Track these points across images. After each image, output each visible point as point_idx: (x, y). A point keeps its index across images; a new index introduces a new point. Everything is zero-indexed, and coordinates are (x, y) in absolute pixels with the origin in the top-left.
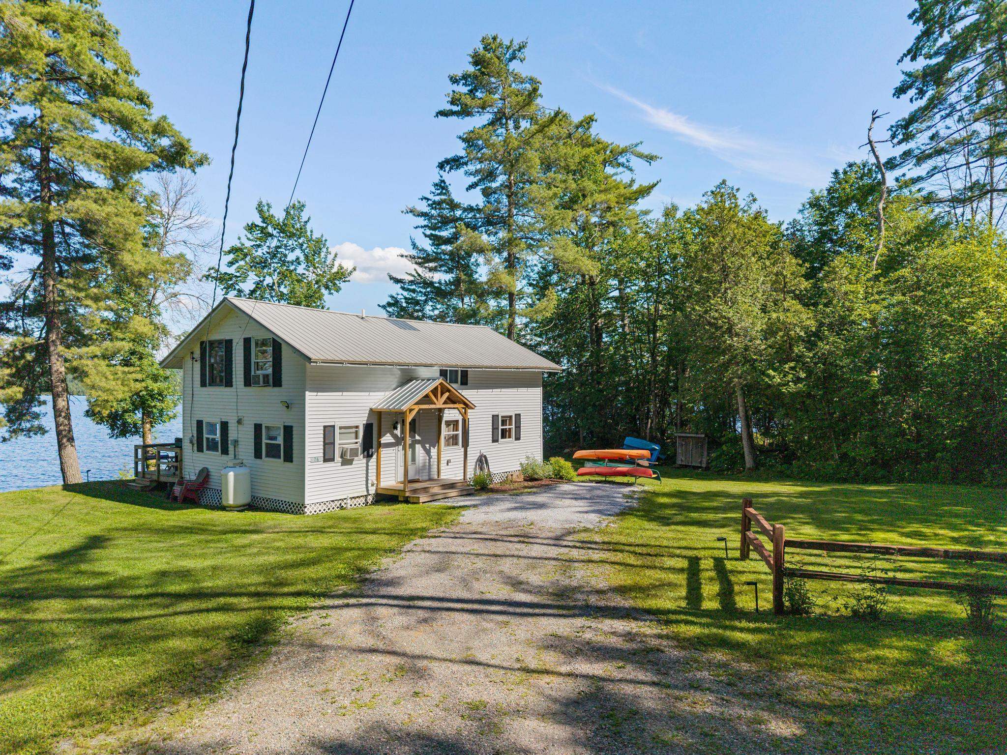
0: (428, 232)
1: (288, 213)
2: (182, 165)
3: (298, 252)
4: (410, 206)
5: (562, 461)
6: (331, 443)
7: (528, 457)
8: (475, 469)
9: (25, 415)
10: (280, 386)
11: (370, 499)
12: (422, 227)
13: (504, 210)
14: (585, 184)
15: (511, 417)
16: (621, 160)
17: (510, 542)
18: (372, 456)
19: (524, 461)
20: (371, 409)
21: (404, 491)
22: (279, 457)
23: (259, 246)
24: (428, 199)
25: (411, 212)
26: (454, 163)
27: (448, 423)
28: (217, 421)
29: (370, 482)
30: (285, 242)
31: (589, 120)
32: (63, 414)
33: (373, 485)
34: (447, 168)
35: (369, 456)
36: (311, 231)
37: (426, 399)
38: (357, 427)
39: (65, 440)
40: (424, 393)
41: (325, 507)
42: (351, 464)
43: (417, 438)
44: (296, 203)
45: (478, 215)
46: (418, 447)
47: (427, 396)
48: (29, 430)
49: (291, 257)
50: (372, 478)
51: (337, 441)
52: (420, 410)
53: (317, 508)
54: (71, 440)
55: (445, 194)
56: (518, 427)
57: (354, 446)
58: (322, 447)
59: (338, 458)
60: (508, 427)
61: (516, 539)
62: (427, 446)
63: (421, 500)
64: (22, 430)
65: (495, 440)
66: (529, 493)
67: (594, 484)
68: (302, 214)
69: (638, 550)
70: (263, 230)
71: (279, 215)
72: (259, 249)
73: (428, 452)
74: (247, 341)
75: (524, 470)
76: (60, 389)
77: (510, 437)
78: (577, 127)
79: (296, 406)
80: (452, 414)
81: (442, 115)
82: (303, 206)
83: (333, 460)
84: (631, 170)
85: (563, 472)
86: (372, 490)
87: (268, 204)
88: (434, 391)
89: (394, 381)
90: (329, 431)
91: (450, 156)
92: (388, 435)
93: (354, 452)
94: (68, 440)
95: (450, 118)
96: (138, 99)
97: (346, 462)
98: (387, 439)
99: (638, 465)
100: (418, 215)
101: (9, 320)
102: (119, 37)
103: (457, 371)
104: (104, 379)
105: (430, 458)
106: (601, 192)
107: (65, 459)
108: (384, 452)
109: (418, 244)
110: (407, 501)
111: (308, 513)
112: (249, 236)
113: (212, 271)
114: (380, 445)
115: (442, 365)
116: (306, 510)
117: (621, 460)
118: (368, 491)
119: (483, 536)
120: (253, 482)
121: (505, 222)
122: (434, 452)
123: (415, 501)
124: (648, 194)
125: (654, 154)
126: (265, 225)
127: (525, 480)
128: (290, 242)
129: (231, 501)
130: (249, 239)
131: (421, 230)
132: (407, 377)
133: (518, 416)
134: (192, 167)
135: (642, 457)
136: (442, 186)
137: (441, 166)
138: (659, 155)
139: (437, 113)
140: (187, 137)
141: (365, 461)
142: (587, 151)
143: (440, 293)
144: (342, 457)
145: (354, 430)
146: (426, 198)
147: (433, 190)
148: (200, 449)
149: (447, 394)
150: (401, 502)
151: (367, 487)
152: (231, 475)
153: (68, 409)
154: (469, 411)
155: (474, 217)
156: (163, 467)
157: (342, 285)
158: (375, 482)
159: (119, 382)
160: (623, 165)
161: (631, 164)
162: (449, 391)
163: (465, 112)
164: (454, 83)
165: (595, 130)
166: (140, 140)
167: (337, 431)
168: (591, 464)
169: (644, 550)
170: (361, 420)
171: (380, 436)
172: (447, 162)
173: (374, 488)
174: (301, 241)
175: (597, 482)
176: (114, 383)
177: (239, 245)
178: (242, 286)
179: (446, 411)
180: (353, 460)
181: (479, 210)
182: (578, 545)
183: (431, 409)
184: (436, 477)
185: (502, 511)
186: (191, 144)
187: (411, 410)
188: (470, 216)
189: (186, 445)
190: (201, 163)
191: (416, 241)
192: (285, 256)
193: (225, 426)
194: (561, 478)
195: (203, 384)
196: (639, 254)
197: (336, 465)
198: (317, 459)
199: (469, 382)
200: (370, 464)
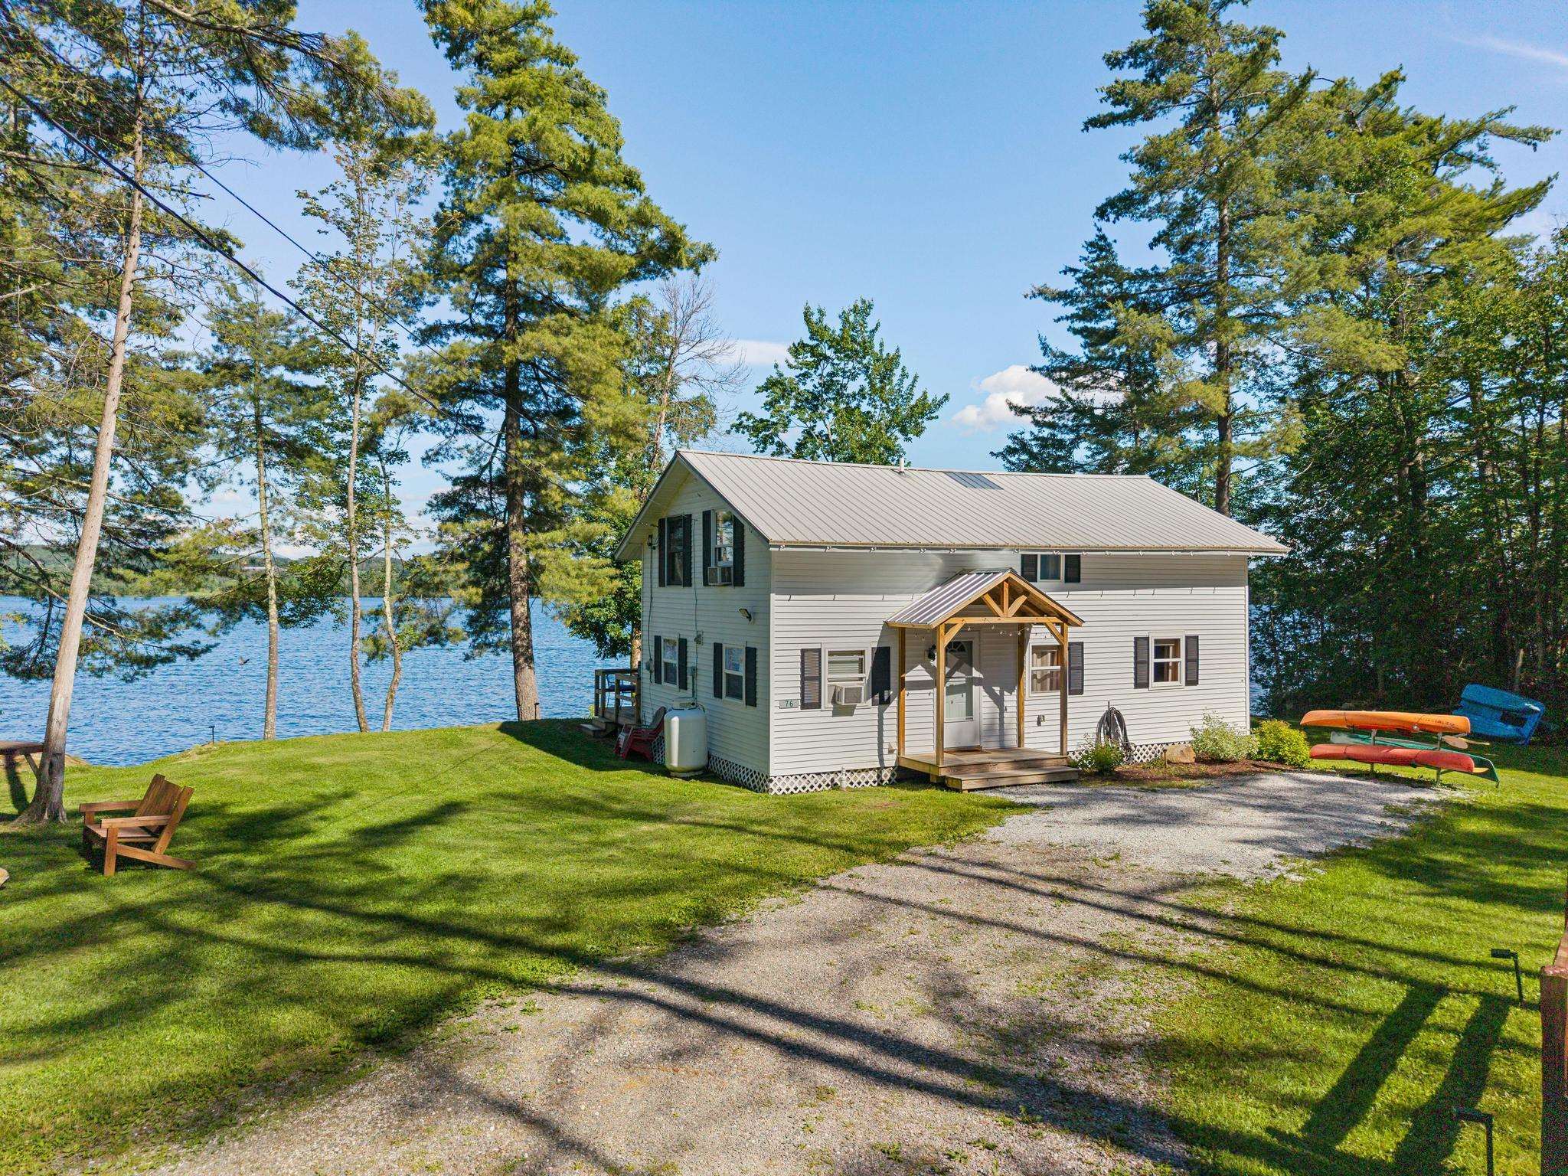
0: (1078, 325)
1: (846, 321)
2: (679, 266)
3: (862, 381)
4: (1039, 285)
5: (1284, 728)
6: (812, 679)
7: (1208, 719)
8: (1098, 734)
9: (490, 625)
10: (743, 584)
11: (886, 774)
12: (1067, 318)
13: (1210, 270)
14: (1372, 201)
15: (1177, 641)
16: (1465, 148)
17: (1034, 892)
18: (888, 702)
19: (1199, 725)
20: (886, 623)
21: (936, 766)
22: (740, 697)
23: (805, 375)
24: (1075, 271)
25: (1040, 294)
26: (1121, 205)
27: (1040, 651)
28: (675, 637)
29: (885, 746)
30: (842, 366)
31: (1390, 82)
32: (521, 624)
33: (891, 752)
34: (1112, 217)
35: (884, 702)
36: (882, 345)
37: (978, 606)
38: (862, 653)
39: (521, 660)
40: (974, 596)
41: (804, 783)
42: (852, 714)
43: (976, 674)
44: (860, 304)
45: (1160, 286)
46: (978, 691)
47: (980, 601)
48: (497, 646)
49: (853, 387)
50: (890, 739)
51: (826, 675)
52: (966, 626)
53: (791, 784)
54: (530, 659)
55: (1105, 258)
56: (1193, 661)
57: (855, 684)
58: (799, 684)
59: (826, 703)
60: (1171, 660)
61: (1048, 887)
62: (997, 689)
63: (965, 786)
64: (489, 645)
65: (1140, 683)
66: (1182, 789)
67: (1338, 779)
68: (868, 319)
69: (1301, 945)
70: (813, 350)
71: (834, 325)
72: (808, 381)
73: (999, 701)
74: (707, 515)
75: (1196, 744)
76: (519, 590)
77: (1175, 679)
78: (1367, 102)
79: (757, 615)
80: (1040, 635)
81: (1094, 126)
82: (870, 307)
83: (818, 705)
84: (1491, 165)
85: (1286, 750)
86: (890, 761)
87: (820, 311)
88: (996, 594)
89: (931, 576)
90: (810, 659)
91: (1114, 193)
92: (920, 667)
93: (854, 695)
94: (526, 660)
95: (1111, 128)
96: (625, 182)
97: (842, 710)
98: (917, 673)
99: (1444, 744)
100: (1054, 299)
101: (479, 498)
102: (608, 100)
103: (1058, 557)
104: (564, 577)
105: (1002, 710)
106: (1415, 214)
107: (521, 687)
108: (911, 697)
109: (1053, 346)
110: (942, 784)
111: (775, 790)
112: (792, 361)
113: (744, 418)
114: (902, 684)
115: (1026, 548)
116: (771, 785)
117: (1405, 732)
118: (881, 761)
119: (994, 874)
120: (711, 733)
121: (1209, 291)
122: (1010, 700)
123: (955, 785)
124: (1533, 206)
125: (1543, 124)
126: (815, 343)
127: (1198, 760)
128: (850, 365)
129: (675, 764)
130: (790, 366)
131: (1067, 324)
132: (955, 567)
133: (1193, 641)
134: (694, 266)
135: (1454, 732)
136: (1101, 246)
137: (1101, 213)
138: (1553, 126)
139: (1086, 124)
140: (680, 223)
141: (876, 709)
142: (1388, 141)
143: (1104, 426)
144: (834, 701)
145: (856, 658)
146: (1071, 270)
147: (1086, 254)
148: (658, 681)
149: (1023, 598)
150: (934, 784)
151: (881, 755)
152: (676, 720)
153: (528, 617)
154: (1070, 629)
155: (1153, 288)
156: (625, 704)
157: (926, 423)
158: (895, 747)
159: (585, 581)
160: (1470, 158)
161: (1490, 153)
162: (1026, 593)
163: (1141, 111)
164: (1114, 66)
165: (1403, 100)
166: (628, 238)
167: (825, 658)
168: (1343, 738)
169: (1316, 947)
170: (869, 642)
171: (903, 670)
172: (1111, 203)
173: (894, 756)
174: (865, 362)
175: (1349, 774)
176: (577, 582)
177: (776, 376)
178: (783, 437)
179: (1035, 629)
180: (854, 707)
181: (1160, 277)
182: (1176, 916)
183: (990, 625)
184: (1015, 744)
185: (1088, 822)
186: (686, 232)
187: (948, 627)
188: (1144, 288)
189: (645, 674)
190: (704, 259)
191: (1048, 342)
192: (844, 386)
193: (683, 643)
194: (1281, 760)
195: (661, 584)
196: (1500, 321)
197: (823, 715)
198: (789, 704)
199: (1082, 576)
200: (885, 716)
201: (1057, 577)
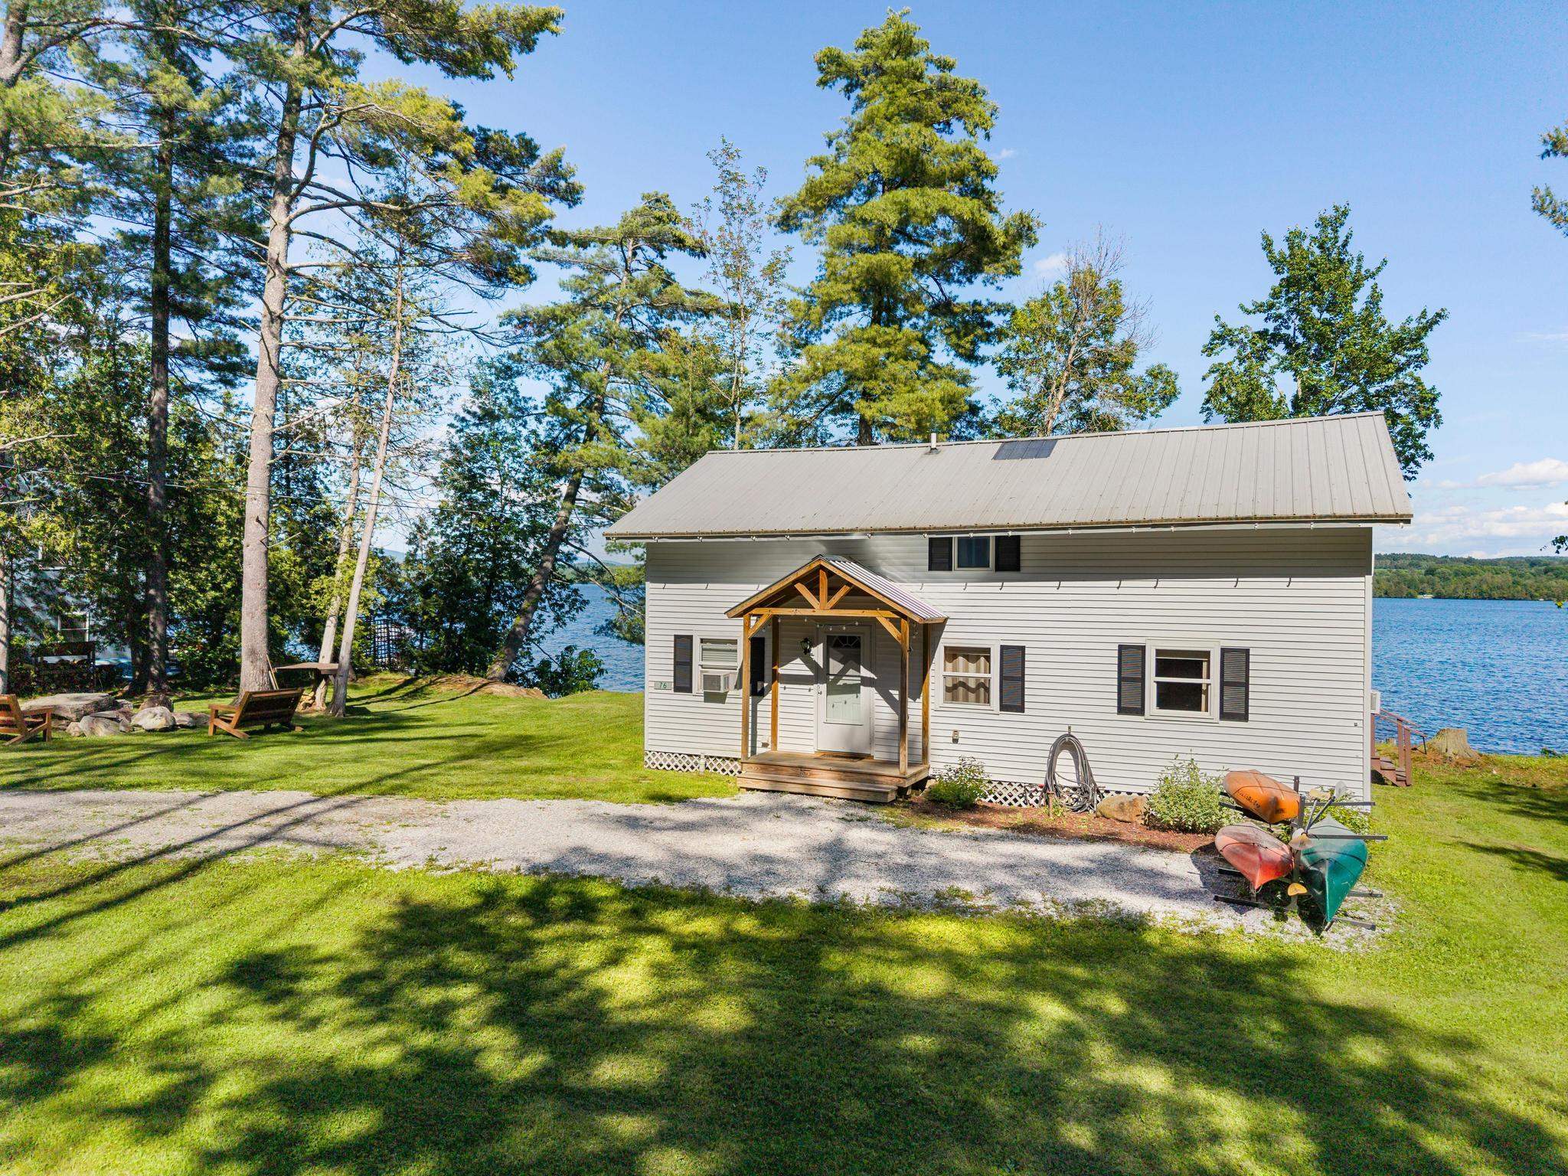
6: (686, 664)
15: (1204, 654)
18: (763, 694)
27: (955, 653)
29: (759, 738)
33: (765, 745)
35: (757, 693)
38: (735, 642)
40: (779, 586)
42: (723, 702)
43: (865, 672)
46: (867, 692)
50: (764, 733)
51: (697, 662)
53: (664, 760)
56: (1236, 685)
58: (672, 667)
59: (697, 689)
60: (1191, 680)
62: (897, 694)
65: (1131, 709)
73: (899, 708)
77: (1199, 706)
83: (689, 690)
90: (683, 645)
92: (798, 661)
97: (715, 696)
98: (794, 667)
103: (986, 540)
108: (785, 693)
111: (650, 764)
114: (776, 677)
115: (935, 530)
116: (645, 759)
122: (914, 708)
133: (1237, 655)
141: (749, 700)
144: (704, 688)
145: (728, 648)
149: (846, 589)
158: (769, 740)
167: (697, 647)
170: (743, 634)
171: (777, 661)
173: (766, 750)
179: (949, 626)
180: (726, 695)
197: (695, 699)
198: (663, 686)
199: (1023, 564)
200: (759, 708)
201: (984, 564)
